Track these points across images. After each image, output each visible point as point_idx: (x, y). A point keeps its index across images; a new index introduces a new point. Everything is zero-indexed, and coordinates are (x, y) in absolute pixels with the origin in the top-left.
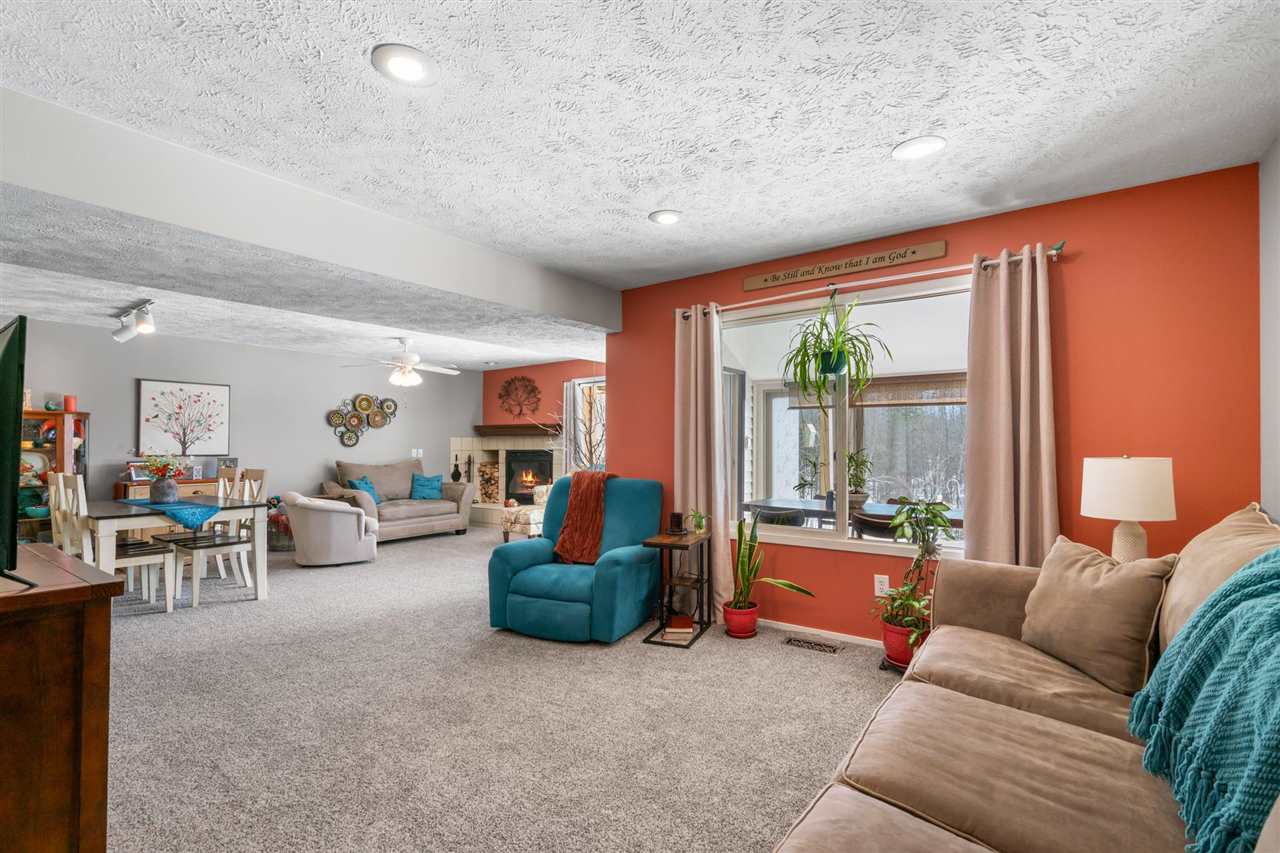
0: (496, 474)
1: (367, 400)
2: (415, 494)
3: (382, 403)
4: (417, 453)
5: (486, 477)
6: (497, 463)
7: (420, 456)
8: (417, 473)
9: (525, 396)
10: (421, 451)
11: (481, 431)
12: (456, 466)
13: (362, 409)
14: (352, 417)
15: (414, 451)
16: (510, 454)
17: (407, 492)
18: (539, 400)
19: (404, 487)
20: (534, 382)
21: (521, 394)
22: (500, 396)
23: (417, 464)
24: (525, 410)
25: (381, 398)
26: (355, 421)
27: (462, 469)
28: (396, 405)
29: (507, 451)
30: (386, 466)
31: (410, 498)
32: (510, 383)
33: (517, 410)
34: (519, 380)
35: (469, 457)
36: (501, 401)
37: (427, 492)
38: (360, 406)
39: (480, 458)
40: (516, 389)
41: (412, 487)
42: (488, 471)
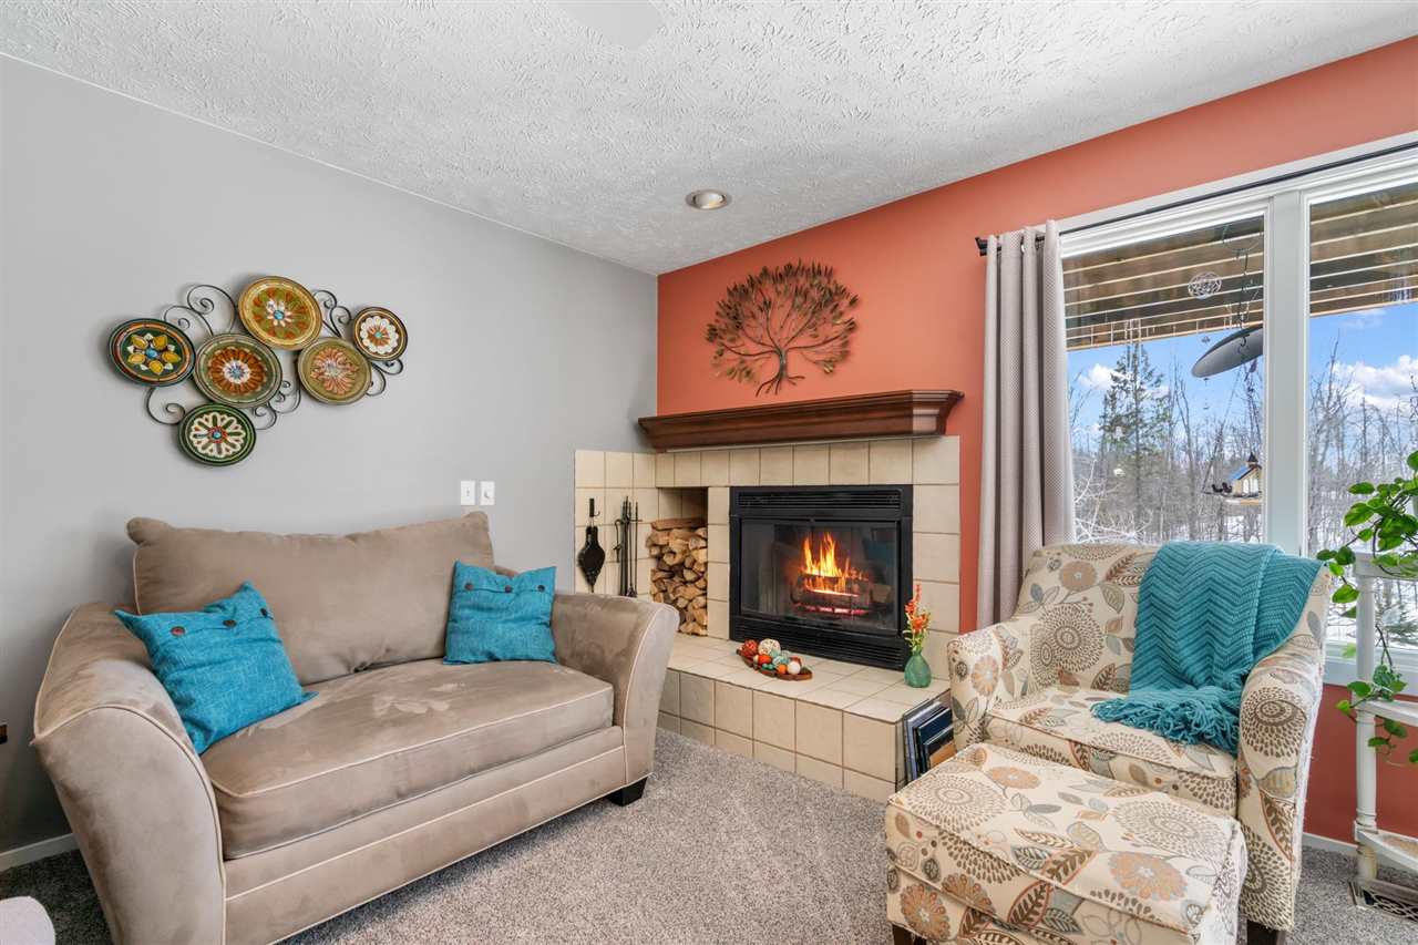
0: (701, 556)
1: (289, 298)
2: (459, 643)
3: (353, 319)
4: (475, 494)
5: (669, 560)
6: (703, 523)
7: (487, 503)
8: (470, 560)
9: (797, 321)
10: (489, 487)
11: (658, 434)
12: (592, 532)
13: (272, 332)
14: (227, 354)
15: (467, 486)
16: (742, 498)
17: (429, 640)
18: (852, 327)
19: (419, 618)
20: (829, 273)
21: (784, 319)
22: (713, 334)
23: (474, 529)
24: (796, 364)
25: (351, 300)
26: (237, 372)
27: (607, 540)
28: (402, 331)
29: (733, 489)
30: (353, 538)
31: (442, 654)
32: (741, 293)
33: (769, 368)
34: (779, 278)
35: (626, 507)
36: (713, 349)
37: (502, 632)
38: (260, 318)
39: (652, 511)
40: (768, 305)
41: (450, 617)
42: (676, 544)
